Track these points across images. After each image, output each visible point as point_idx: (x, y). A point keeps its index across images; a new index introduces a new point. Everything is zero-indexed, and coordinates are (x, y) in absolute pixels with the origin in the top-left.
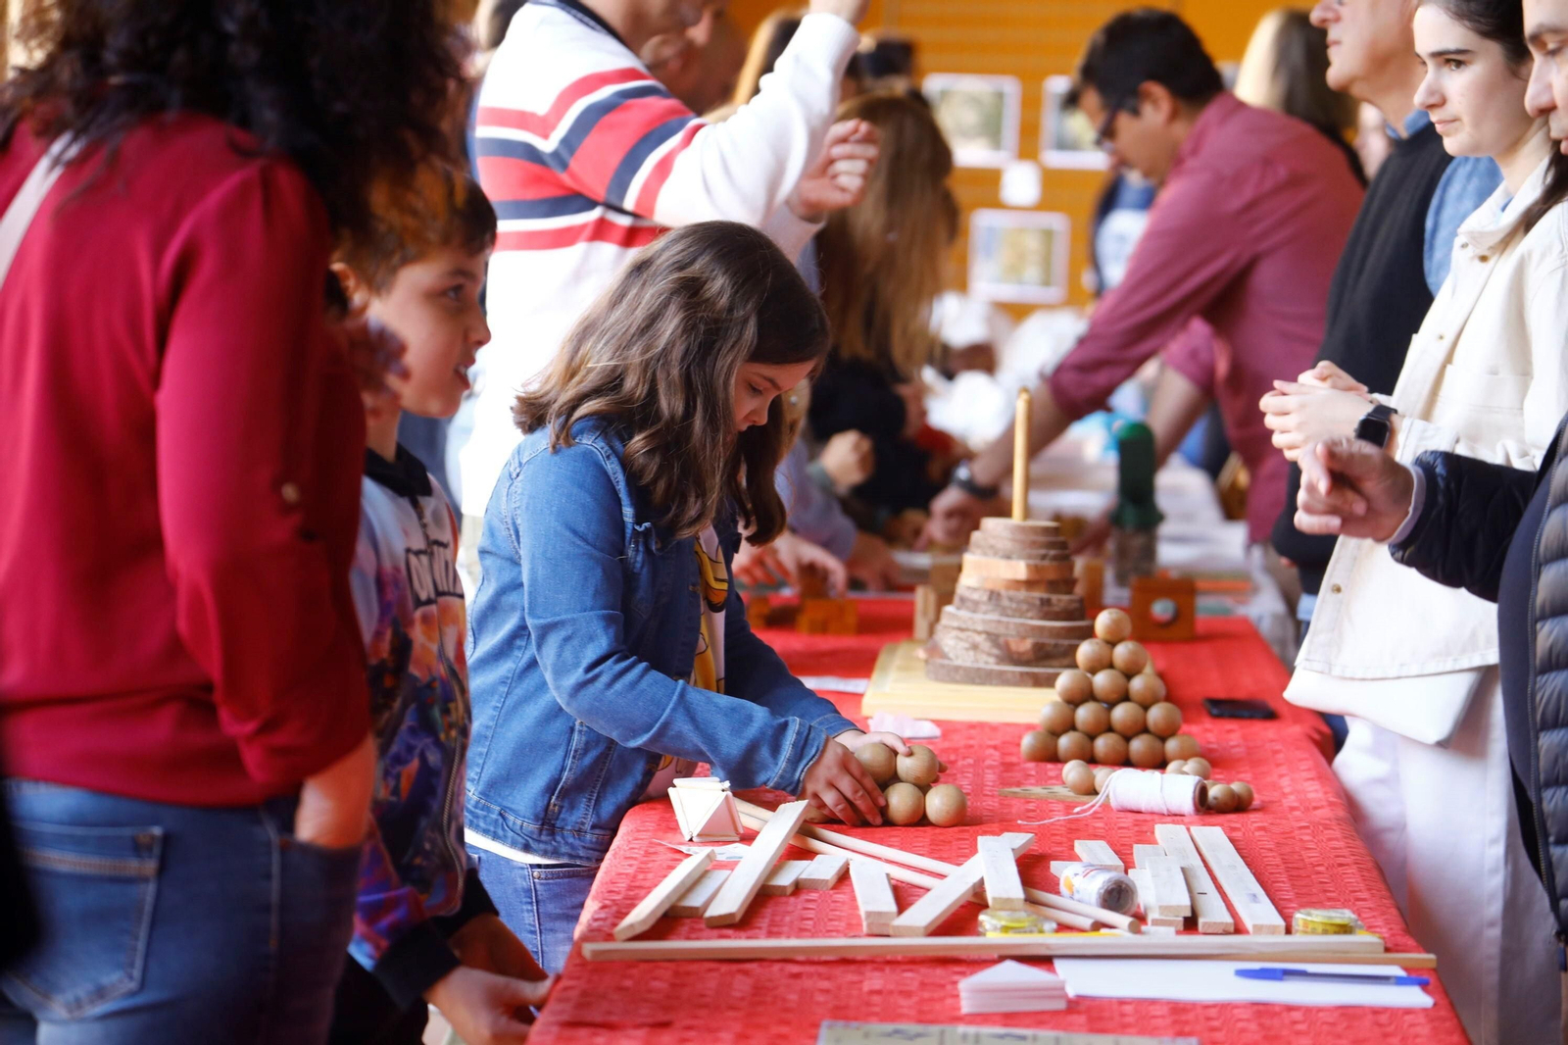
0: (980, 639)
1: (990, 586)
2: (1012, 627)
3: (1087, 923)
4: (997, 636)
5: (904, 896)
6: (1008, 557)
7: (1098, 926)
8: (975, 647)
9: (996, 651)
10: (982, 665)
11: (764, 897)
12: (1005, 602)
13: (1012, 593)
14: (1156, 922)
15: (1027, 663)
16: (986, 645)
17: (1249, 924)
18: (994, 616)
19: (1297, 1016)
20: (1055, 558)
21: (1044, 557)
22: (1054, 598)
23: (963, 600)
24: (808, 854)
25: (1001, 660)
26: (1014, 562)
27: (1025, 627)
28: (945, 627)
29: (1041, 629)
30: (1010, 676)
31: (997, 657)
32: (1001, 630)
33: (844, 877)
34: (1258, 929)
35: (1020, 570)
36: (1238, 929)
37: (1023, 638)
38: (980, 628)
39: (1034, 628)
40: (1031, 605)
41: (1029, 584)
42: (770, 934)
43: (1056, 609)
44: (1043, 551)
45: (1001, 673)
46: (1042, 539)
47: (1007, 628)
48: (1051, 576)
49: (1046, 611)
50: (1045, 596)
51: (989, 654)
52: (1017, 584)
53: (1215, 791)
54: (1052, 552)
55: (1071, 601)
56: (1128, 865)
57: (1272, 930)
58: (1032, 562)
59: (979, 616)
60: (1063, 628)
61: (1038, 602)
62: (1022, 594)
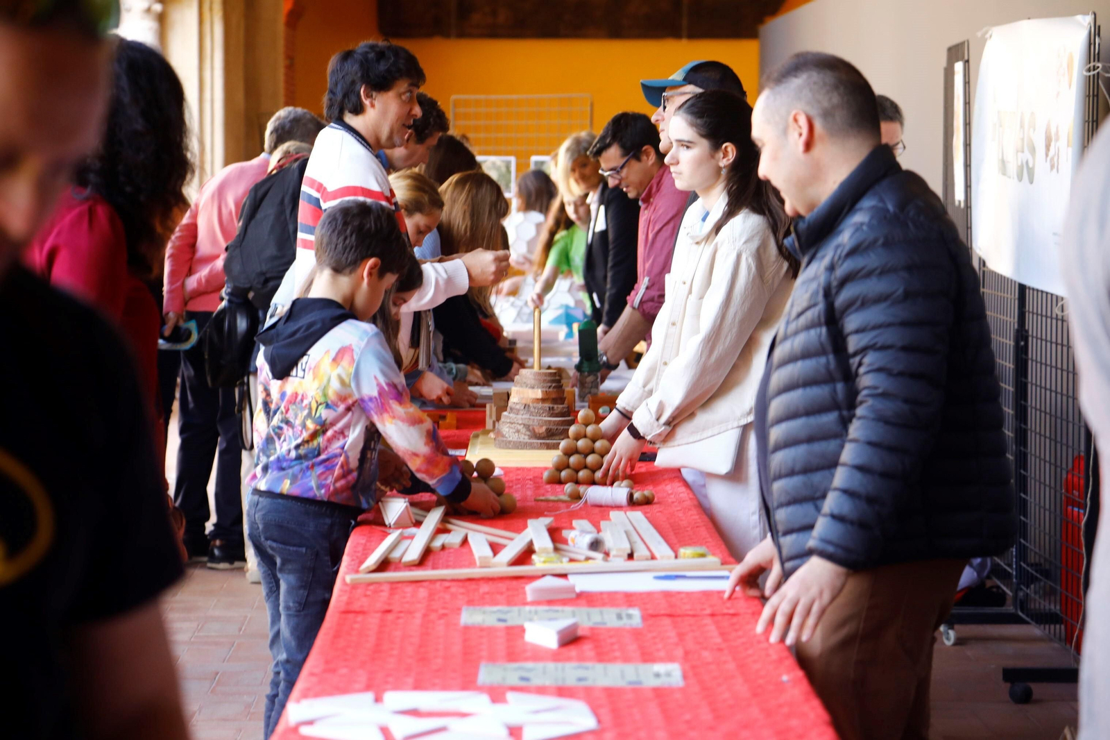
0: (520, 427)
1: (524, 402)
2: (536, 421)
3: (582, 558)
4: (529, 426)
5: (495, 548)
6: (533, 388)
7: (588, 559)
8: (518, 431)
9: (528, 433)
10: (521, 440)
11: (427, 553)
12: (532, 409)
13: (535, 405)
14: (615, 556)
15: (543, 438)
16: (523, 430)
17: (657, 554)
18: (527, 416)
19: (683, 596)
20: (555, 387)
21: (550, 387)
22: (555, 406)
23: (511, 409)
24: (448, 531)
25: (531, 437)
26: (536, 390)
27: (542, 421)
28: (503, 422)
29: (550, 421)
30: (535, 445)
31: (529, 435)
32: (531, 423)
33: (465, 541)
34: (662, 557)
35: (538, 394)
36: (653, 558)
37: (541, 426)
38: (520, 422)
39: (546, 421)
40: (544, 411)
41: (543, 400)
42: (434, 568)
43: (556, 412)
44: (549, 384)
45: (531, 444)
46: (549, 378)
47: (533, 421)
48: (554, 396)
49: (552, 412)
50: (551, 406)
51: (525, 435)
52: (537, 400)
53: (637, 495)
54: (554, 385)
55: (563, 408)
56: (599, 531)
57: (669, 558)
58: (544, 390)
59: (519, 416)
60: (559, 421)
61: (548, 409)
62: (540, 405)
